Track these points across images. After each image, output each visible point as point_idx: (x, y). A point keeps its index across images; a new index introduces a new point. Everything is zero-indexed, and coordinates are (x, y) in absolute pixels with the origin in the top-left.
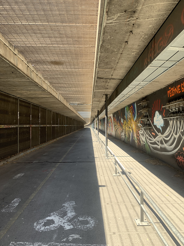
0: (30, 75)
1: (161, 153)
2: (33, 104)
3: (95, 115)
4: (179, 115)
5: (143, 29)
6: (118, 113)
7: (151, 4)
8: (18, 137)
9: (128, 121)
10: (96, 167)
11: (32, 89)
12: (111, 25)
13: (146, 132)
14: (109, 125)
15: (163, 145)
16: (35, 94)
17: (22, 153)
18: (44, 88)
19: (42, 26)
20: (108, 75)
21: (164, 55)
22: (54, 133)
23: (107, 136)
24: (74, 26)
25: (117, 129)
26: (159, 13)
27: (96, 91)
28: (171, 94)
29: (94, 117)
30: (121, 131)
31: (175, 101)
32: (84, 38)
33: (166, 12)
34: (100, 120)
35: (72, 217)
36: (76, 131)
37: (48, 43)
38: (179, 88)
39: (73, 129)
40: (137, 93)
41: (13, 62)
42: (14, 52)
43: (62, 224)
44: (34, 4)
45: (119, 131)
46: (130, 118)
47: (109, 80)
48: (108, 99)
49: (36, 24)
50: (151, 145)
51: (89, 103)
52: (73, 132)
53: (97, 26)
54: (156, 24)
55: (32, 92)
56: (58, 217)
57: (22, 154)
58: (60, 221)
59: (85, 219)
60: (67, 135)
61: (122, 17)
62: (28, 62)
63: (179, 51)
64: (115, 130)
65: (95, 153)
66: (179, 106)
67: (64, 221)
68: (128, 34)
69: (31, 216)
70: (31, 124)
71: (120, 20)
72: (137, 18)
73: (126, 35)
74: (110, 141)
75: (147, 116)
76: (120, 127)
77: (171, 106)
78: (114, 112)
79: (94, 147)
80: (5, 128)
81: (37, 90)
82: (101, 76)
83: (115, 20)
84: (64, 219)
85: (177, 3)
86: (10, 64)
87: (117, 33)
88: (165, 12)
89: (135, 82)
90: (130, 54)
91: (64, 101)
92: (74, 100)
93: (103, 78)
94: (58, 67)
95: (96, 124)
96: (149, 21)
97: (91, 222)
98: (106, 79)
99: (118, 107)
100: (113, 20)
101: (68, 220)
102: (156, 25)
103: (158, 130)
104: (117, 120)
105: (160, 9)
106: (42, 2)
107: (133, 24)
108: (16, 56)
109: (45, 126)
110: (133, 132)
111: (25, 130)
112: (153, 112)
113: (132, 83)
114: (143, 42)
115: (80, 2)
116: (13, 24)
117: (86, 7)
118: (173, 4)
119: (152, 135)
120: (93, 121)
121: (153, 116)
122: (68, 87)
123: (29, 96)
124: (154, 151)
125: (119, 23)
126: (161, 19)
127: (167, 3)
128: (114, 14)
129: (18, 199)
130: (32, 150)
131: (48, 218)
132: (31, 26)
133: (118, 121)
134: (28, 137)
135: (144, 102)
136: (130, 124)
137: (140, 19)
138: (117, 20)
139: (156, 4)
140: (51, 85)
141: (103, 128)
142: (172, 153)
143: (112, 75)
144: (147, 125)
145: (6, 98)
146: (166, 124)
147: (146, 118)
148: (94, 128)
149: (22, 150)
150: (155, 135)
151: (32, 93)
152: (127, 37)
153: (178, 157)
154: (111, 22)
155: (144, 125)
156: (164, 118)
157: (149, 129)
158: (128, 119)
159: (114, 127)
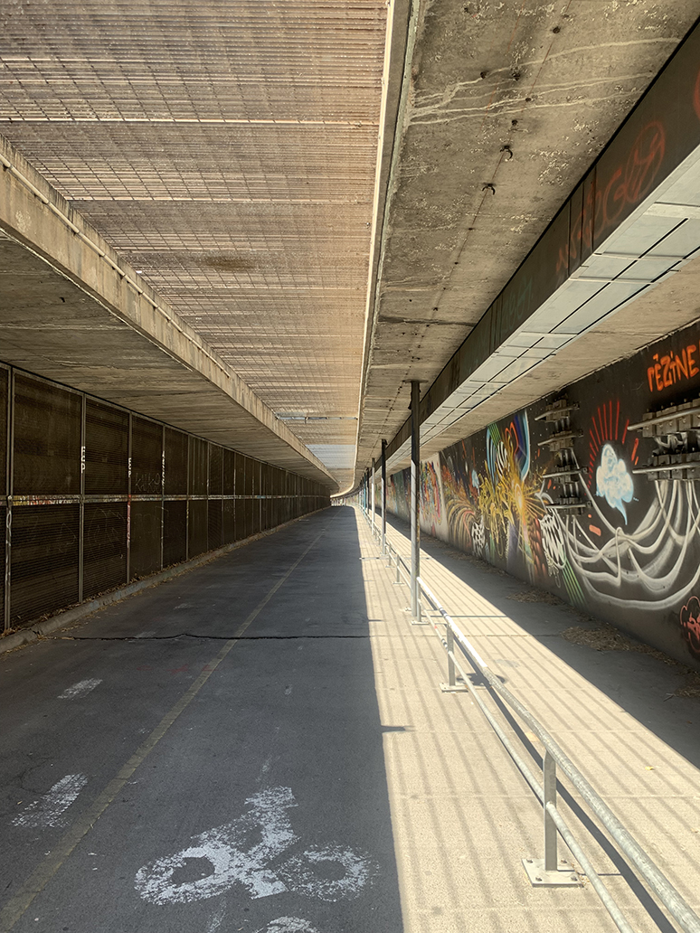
0: (127, 309)
1: (626, 604)
2: (139, 416)
3: (373, 459)
4: (693, 461)
5: (552, 137)
6: (458, 451)
7: (580, 48)
8: (81, 540)
9: (497, 482)
10: (371, 657)
11: (136, 361)
12: (429, 123)
13: (565, 523)
14: (426, 495)
15: (632, 575)
16: (146, 380)
17: (96, 601)
18: (179, 359)
19: (173, 130)
20: (420, 307)
21: (630, 235)
22: (217, 527)
23: (416, 536)
24: (291, 126)
25: (457, 511)
26: (612, 79)
27: (376, 367)
28: (661, 379)
29: (370, 465)
30: (470, 519)
31: (676, 404)
32: (330, 170)
33: (639, 75)
34: (392, 476)
35: (282, 848)
36: (300, 519)
37: (194, 189)
38: (692, 358)
39: (289, 511)
40: (530, 376)
41: (64, 261)
42: (69, 223)
43: (242, 877)
44: (146, 50)
45: (463, 520)
46: (505, 471)
47: (423, 328)
48: (421, 397)
49: (152, 120)
50: (588, 572)
51: (349, 412)
52: (288, 520)
53: (378, 126)
54: (600, 120)
55: (134, 372)
56: (229, 847)
57: (94, 606)
58: (233, 864)
59: (331, 856)
60: (265, 533)
61: (471, 96)
62: (120, 261)
63: (686, 219)
64: (450, 515)
65: (369, 604)
66: (692, 424)
67: (248, 865)
68: (496, 157)
69: (125, 842)
70: (130, 491)
71: (464, 105)
72: (528, 100)
73: (488, 162)
74: (429, 556)
75: (571, 464)
76: (466, 503)
77: (660, 423)
78: (445, 447)
79: (365, 579)
80: (30, 506)
81: (152, 364)
82: (396, 311)
83: (447, 107)
84: (250, 856)
85: (679, 41)
86: (52, 269)
87: (455, 153)
88: (634, 77)
89: (521, 337)
90: (505, 231)
91: (254, 406)
92: (293, 403)
93: (400, 321)
94: (233, 279)
95: (376, 492)
96: (574, 107)
97: (355, 869)
98: (414, 322)
99: (458, 426)
100: (437, 106)
101: (264, 860)
102: (599, 125)
103: (614, 516)
104: (457, 477)
105: (614, 65)
106: (174, 41)
107: (513, 119)
108: (76, 239)
109: (182, 498)
110: (517, 523)
111: (106, 514)
112: (594, 447)
113: (511, 340)
114: (553, 184)
115: (315, 42)
116: (65, 122)
117: (338, 58)
118: (662, 46)
119: (592, 535)
120: (364, 481)
121: (593, 462)
122: (269, 354)
123: (124, 387)
124: (598, 596)
125: (460, 117)
126: (617, 101)
127: (641, 41)
128: (442, 84)
129: (76, 779)
130: (133, 589)
131: (191, 853)
132: (132, 130)
133: (461, 482)
134: (117, 539)
135: (556, 408)
136: (504, 492)
137: (540, 103)
138: (453, 105)
139: (598, 46)
140: (205, 347)
141: (403, 508)
142: (665, 604)
143: (436, 309)
144: (569, 496)
145: (37, 395)
146: (645, 493)
147: (567, 471)
148: (370, 507)
149: (93, 591)
150: (599, 535)
151: (136, 377)
152: (491, 167)
153: (691, 619)
154: (430, 112)
155: (559, 495)
156: (637, 469)
157: (577, 511)
158: (496, 474)
159: (446, 503)
